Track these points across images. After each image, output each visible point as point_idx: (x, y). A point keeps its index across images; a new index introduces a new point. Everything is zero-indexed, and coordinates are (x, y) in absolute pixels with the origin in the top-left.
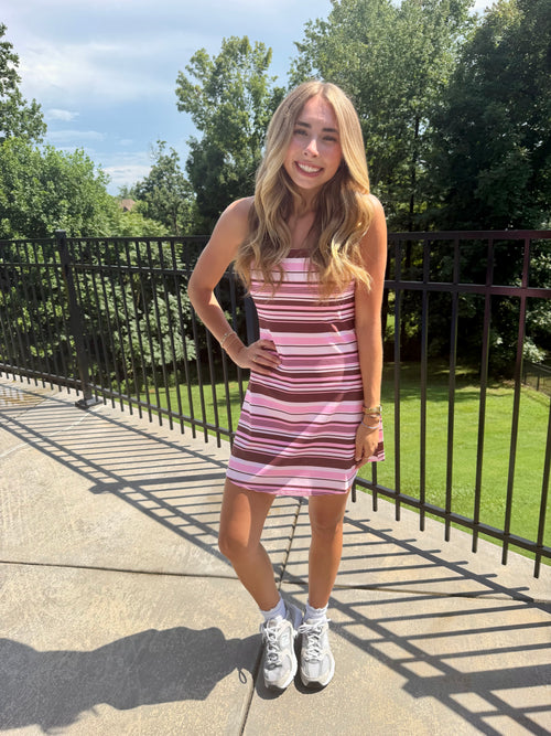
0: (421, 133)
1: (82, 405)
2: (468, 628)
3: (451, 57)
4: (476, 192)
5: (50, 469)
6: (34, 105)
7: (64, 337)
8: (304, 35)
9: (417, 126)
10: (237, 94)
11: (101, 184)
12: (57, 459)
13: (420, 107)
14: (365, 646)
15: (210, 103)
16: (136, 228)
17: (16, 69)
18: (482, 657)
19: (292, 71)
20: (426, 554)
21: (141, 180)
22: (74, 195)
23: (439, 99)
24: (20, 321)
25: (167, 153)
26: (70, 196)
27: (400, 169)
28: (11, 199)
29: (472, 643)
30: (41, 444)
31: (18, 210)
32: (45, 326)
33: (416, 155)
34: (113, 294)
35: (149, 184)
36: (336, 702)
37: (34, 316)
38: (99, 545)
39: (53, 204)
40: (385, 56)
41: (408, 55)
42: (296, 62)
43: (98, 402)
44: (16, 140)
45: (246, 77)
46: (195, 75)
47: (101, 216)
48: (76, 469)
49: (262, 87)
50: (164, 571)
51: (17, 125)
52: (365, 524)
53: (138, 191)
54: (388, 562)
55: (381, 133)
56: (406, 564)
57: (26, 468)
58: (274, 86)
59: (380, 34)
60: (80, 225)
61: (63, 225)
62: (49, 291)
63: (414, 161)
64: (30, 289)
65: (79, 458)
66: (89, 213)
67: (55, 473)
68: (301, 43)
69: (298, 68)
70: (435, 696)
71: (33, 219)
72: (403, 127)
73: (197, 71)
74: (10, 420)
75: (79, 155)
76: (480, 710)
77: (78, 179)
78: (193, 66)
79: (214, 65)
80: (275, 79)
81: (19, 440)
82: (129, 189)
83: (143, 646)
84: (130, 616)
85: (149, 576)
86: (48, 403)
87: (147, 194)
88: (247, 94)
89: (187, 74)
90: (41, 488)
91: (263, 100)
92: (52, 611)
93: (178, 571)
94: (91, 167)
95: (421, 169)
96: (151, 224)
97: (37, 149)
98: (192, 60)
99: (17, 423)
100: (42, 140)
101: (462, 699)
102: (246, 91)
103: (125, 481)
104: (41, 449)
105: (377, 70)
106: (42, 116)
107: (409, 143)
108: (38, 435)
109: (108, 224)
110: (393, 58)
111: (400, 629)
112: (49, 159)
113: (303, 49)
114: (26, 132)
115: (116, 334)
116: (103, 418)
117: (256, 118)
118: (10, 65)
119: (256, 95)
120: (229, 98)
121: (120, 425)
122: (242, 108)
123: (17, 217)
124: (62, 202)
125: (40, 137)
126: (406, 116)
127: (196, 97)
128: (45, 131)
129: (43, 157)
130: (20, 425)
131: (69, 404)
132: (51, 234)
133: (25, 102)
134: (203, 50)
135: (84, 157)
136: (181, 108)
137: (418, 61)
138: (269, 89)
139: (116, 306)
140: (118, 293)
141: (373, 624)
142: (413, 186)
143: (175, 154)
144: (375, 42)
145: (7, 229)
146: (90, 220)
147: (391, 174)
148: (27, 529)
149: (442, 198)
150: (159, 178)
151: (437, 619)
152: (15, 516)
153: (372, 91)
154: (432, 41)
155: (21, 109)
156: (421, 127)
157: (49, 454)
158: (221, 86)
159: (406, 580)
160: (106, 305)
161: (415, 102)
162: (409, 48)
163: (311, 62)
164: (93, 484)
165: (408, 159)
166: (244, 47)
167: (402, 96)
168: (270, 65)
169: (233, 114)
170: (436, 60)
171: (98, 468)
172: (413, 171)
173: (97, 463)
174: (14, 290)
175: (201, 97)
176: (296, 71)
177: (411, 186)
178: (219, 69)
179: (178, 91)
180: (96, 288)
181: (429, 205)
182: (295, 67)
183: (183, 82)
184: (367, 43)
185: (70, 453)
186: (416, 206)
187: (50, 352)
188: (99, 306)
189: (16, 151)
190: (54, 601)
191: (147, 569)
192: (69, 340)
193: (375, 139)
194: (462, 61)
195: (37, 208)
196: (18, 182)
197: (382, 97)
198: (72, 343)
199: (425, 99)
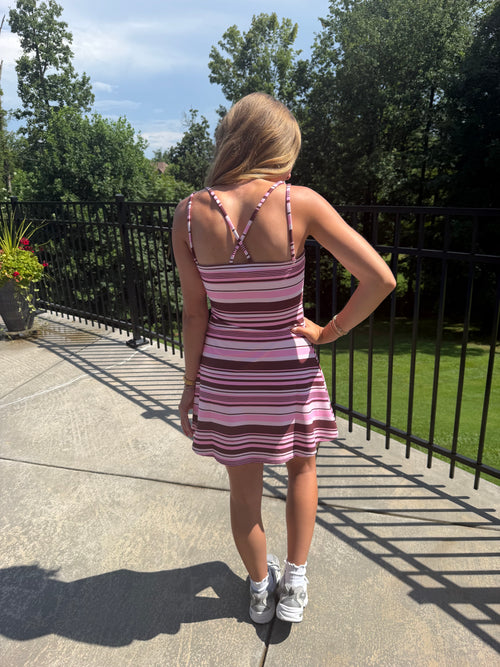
0: (435, 103)
1: (132, 344)
2: (468, 552)
3: (469, 29)
4: (487, 160)
5: (109, 397)
6: (84, 78)
7: (104, 284)
8: (328, 12)
9: (433, 95)
10: (264, 67)
11: (140, 149)
12: (114, 388)
13: (436, 78)
14: (377, 559)
15: (239, 75)
16: (169, 189)
17: (70, 45)
18: (480, 576)
19: (315, 45)
20: (432, 488)
21: (175, 145)
22: (117, 158)
23: (455, 69)
24: (68, 269)
25: (198, 120)
26: (113, 159)
27: (413, 137)
28: (63, 161)
29: (471, 564)
30: (99, 376)
31: (69, 172)
32: (89, 274)
33: (429, 125)
34: (147, 247)
35: (181, 149)
36: (352, 601)
37: (80, 265)
38: (152, 461)
39: (99, 166)
40: (404, 30)
41: (427, 29)
42: (319, 36)
43: (145, 343)
44: (69, 109)
45: (273, 51)
46: (227, 50)
47: (139, 177)
48: (130, 398)
49: (287, 61)
50: (207, 485)
51: (69, 96)
52: (378, 459)
53: (171, 155)
54: (398, 492)
55: (397, 103)
56: (413, 495)
57: (88, 395)
58: (298, 59)
59: (401, 9)
60: (121, 185)
61: (107, 185)
62: (93, 243)
63: (427, 130)
64: (76, 242)
65: (132, 388)
66: (129, 175)
67: (113, 400)
68: (326, 18)
69: (321, 42)
70: (438, 605)
71: (82, 180)
72: (418, 97)
73: (228, 46)
74: (72, 354)
75: (121, 122)
76: (477, 618)
77: (120, 144)
78: (225, 42)
79: (244, 40)
80: (299, 52)
81: (81, 371)
82: (163, 152)
83: (192, 544)
84: (180, 520)
85: (195, 489)
86: (103, 341)
87: (179, 158)
88: (273, 67)
89: (219, 49)
90: (102, 412)
91: (288, 72)
92: (118, 512)
93: (219, 486)
94: (131, 133)
95: (434, 137)
96: (183, 185)
97: (86, 116)
98: (225, 36)
99: (78, 357)
100: (90, 109)
101: (461, 608)
102: (272, 64)
103: (171, 410)
104: (100, 379)
105: (396, 44)
106: (91, 87)
107: (423, 112)
108: (96, 368)
109: (145, 185)
110: (412, 32)
111: (408, 548)
112: (96, 126)
113: (326, 24)
114: (76, 102)
115: (149, 283)
116: (150, 356)
117: (280, 89)
118: (65, 42)
119: (282, 67)
120: (257, 70)
121: (164, 362)
122: (268, 80)
123: (68, 178)
124: (106, 165)
125: (88, 106)
126: (422, 87)
127: (227, 70)
128: (93, 101)
129: (91, 124)
130: (81, 358)
131: (121, 343)
132: (96, 193)
133: (77, 75)
134: (234, 26)
135: (126, 125)
136: (213, 80)
137: (437, 34)
138: (294, 62)
139: (149, 259)
140: (152, 247)
141: (384, 542)
142: (425, 153)
143: (205, 122)
144: (395, 16)
145: (59, 188)
146: (129, 181)
147: (405, 141)
148: (93, 444)
149: (453, 165)
150: (191, 143)
151: (440, 542)
152: (82, 433)
153: (390, 62)
154: (451, 14)
155: (73, 81)
156: (435, 97)
157: (106, 383)
158: (250, 59)
159: (415, 508)
160: (142, 258)
161: (431, 74)
162: (427, 22)
163: (334, 36)
164: (145, 411)
165: (422, 128)
166: (272, 23)
167: (419, 68)
168: (296, 39)
169: (260, 86)
170: (455, 34)
171: (148, 398)
172: (426, 139)
173: (147, 393)
174: (63, 241)
175: (231, 69)
176: (319, 44)
177: (423, 153)
178: (250, 43)
179: (211, 65)
180: (133, 242)
181: (439, 171)
182: (318, 41)
183: (215, 56)
184: (387, 18)
185: (124, 384)
186: (427, 172)
187: (92, 296)
188: (135, 258)
189: (68, 119)
190: (118, 503)
191: (192, 483)
192: (108, 286)
193: (391, 108)
194: (479, 34)
195: (85, 169)
196: (70, 147)
197: (400, 69)
198: (111, 289)
199: (441, 71)
